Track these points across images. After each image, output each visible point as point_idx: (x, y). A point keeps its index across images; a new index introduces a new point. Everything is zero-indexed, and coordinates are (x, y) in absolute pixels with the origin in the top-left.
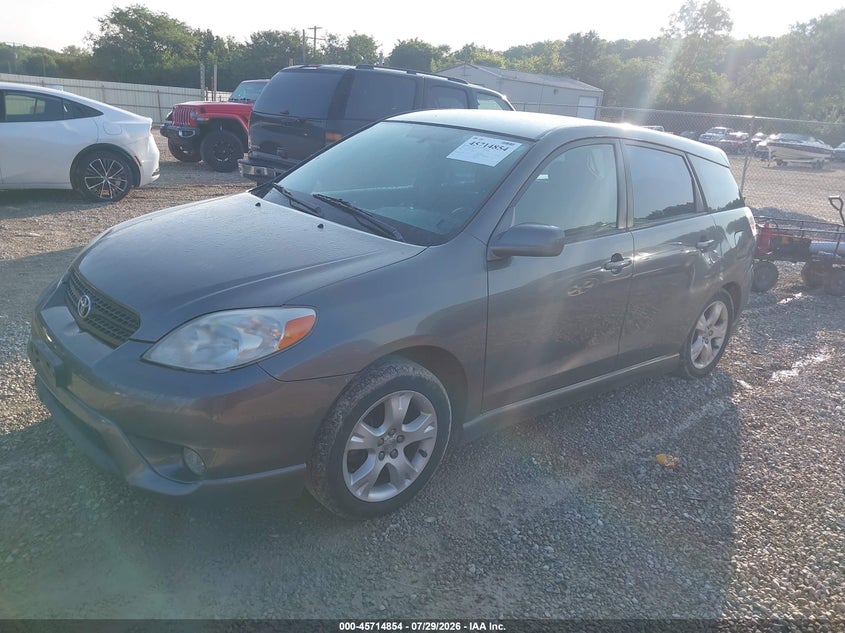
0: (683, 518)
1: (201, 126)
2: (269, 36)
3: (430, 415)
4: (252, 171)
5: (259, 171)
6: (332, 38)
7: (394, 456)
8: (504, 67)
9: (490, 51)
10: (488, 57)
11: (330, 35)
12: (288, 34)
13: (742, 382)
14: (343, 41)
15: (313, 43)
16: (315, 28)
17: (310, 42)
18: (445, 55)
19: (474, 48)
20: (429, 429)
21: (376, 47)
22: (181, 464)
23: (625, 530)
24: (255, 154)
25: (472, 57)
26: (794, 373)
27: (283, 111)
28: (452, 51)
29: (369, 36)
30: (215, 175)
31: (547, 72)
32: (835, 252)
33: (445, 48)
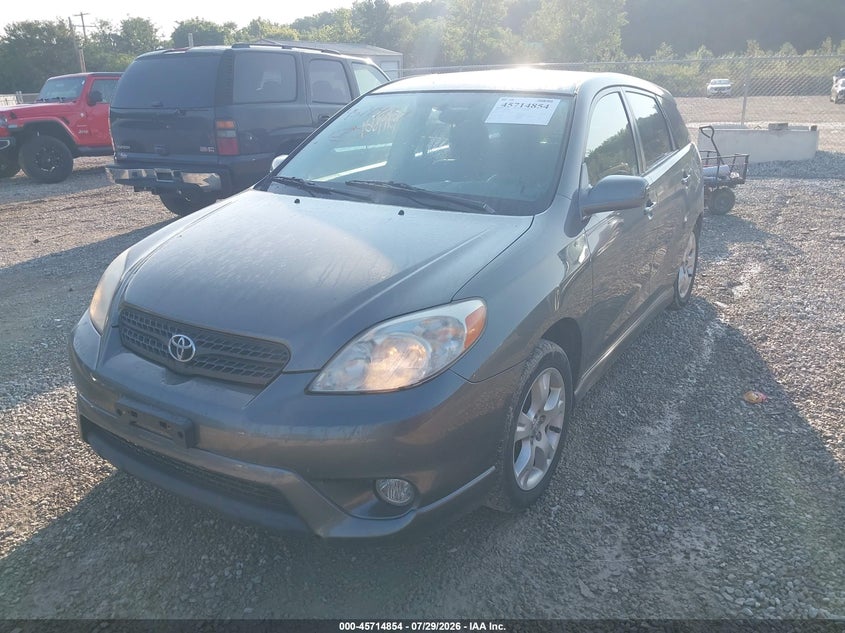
0: (780, 433)
1: (13, 133)
2: (28, 27)
3: (560, 390)
4: (126, 174)
5: (135, 174)
6: (104, 24)
7: (539, 439)
8: (297, 39)
9: (276, 25)
10: (278, 31)
11: (101, 21)
12: (51, 23)
13: (718, 303)
14: (116, 28)
15: (82, 31)
16: (82, 15)
17: (79, 31)
18: (232, 32)
19: (262, 24)
20: (560, 402)
21: (156, 30)
22: (375, 500)
23: (745, 456)
24: (124, 155)
25: (262, 33)
26: (746, 286)
27: (155, 103)
28: (239, 28)
29: (145, 19)
30: (46, 188)
31: (342, 41)
32: (717, 175)
33: (231, 26)
